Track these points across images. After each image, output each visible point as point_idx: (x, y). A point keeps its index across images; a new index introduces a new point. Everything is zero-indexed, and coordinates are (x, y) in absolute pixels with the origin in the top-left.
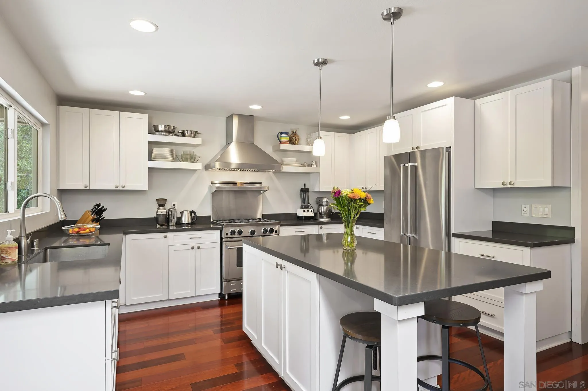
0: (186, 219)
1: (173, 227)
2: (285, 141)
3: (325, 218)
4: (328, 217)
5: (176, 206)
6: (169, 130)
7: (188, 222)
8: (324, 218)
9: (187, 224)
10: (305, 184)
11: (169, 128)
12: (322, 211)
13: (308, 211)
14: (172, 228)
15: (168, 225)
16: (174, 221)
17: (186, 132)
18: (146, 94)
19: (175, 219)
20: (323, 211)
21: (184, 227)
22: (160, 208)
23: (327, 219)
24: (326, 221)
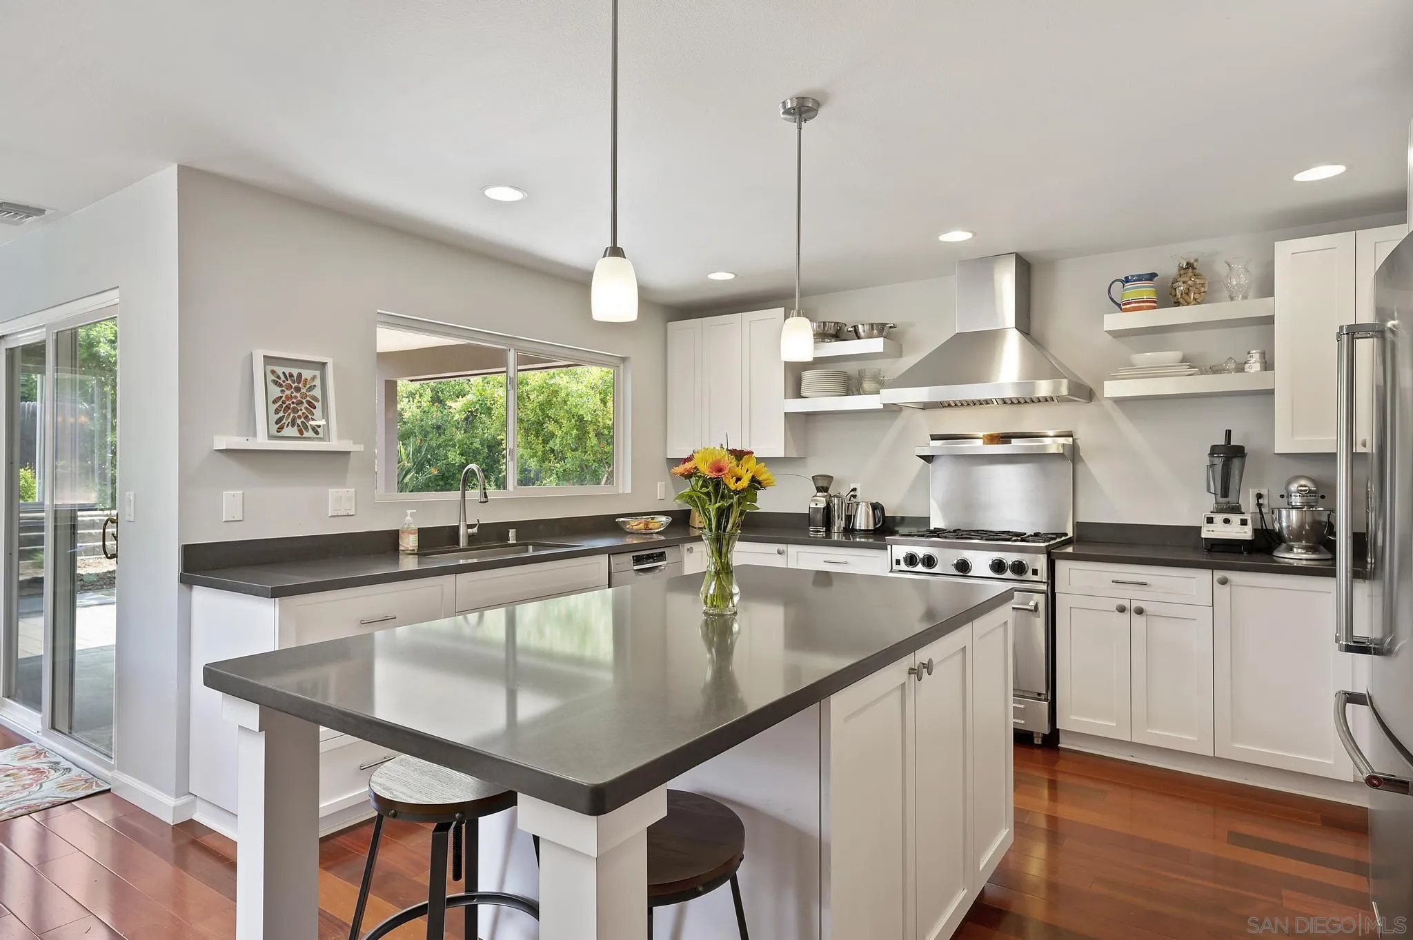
0: (863, 520)
1: (838, 537)
2: (1135, 302)
3: (1300, 550)
4: (1308, 549)
5: (858, 493)
6: (826, 329)
7: (868, 527)
8: (1295, 550)
9: (866, 533)
10: (1228, 433)
11: (825, 326)
12: (1284, 524)
13: (1227, 521)
14: (836, 539)
15: (828, 531)
16: (838, 524)
17: (860, 326)
18: (736, 275)
19: (842, 520)
20: (1288, 527)
21: (860, 538)
22: (818, 494)
23: (1304, 556)
24: (1304, 562)
